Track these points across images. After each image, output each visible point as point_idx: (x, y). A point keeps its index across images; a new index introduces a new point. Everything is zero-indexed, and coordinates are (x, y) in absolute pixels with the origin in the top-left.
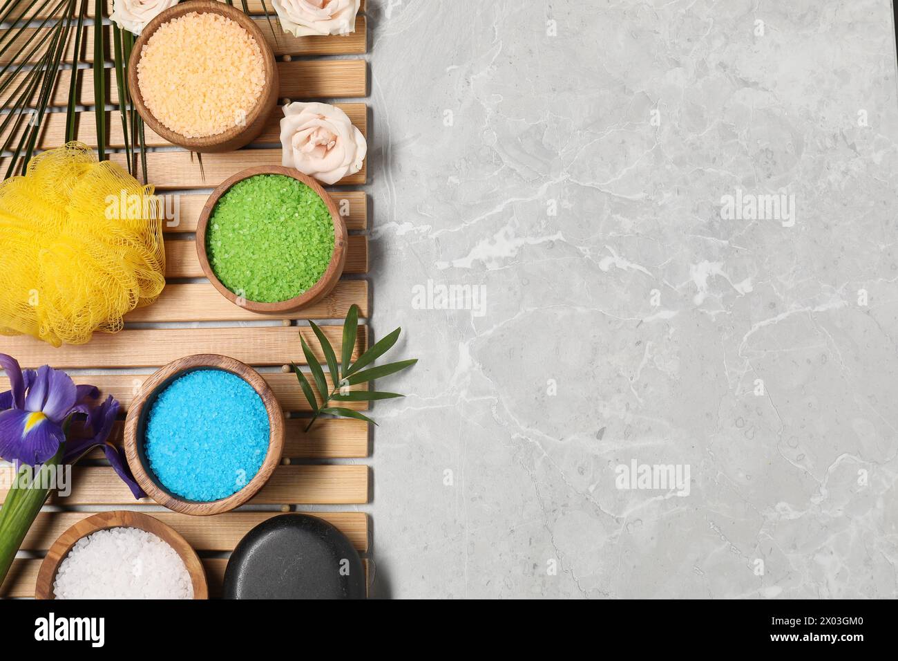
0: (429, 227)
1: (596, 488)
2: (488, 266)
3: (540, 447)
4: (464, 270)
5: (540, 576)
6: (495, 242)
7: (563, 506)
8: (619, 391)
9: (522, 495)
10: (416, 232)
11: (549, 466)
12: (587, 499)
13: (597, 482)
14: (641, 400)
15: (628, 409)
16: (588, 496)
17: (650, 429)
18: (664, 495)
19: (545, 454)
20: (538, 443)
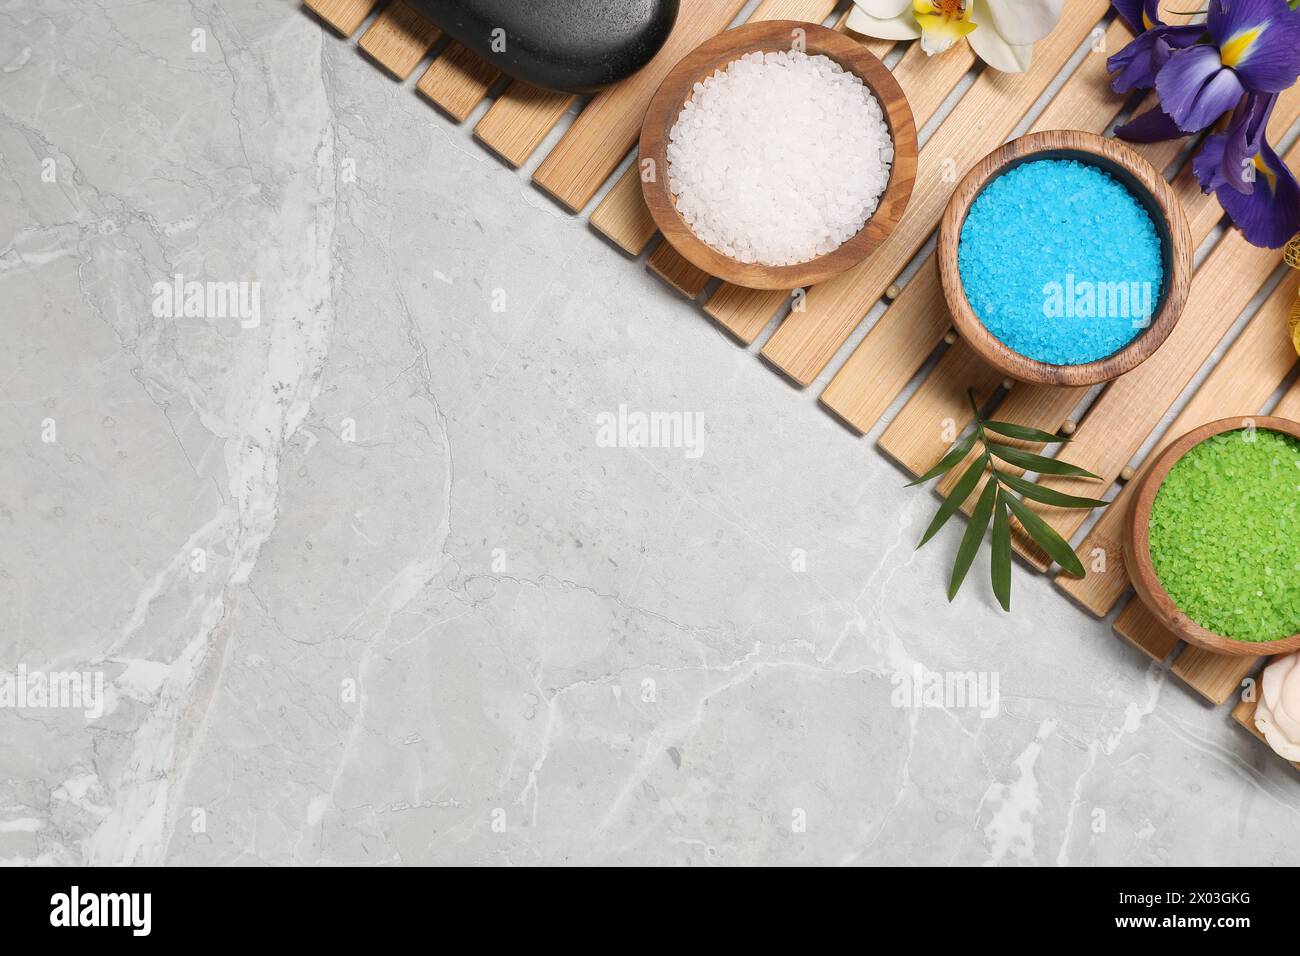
0: (1110, 751)
1: (613, 697)
2: (999, 787)
3: (718, 668)
4: (1018, 751)
5: (562, 541)
6: (1023, 821)
7: (625, 637)
8: (709, 822)
9: (677, 598)
10: (1116, 729)
11: (686, 660)
12: (609, 674)
13: (619, 703)
14: (676, 841)
15: (679, 815)
16: (611, 678)
17: (632, 823)
18: (537, 772)
19: (705, 666)
20: (726, 668)
